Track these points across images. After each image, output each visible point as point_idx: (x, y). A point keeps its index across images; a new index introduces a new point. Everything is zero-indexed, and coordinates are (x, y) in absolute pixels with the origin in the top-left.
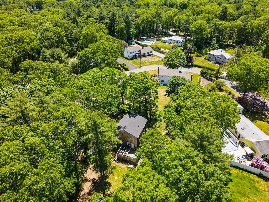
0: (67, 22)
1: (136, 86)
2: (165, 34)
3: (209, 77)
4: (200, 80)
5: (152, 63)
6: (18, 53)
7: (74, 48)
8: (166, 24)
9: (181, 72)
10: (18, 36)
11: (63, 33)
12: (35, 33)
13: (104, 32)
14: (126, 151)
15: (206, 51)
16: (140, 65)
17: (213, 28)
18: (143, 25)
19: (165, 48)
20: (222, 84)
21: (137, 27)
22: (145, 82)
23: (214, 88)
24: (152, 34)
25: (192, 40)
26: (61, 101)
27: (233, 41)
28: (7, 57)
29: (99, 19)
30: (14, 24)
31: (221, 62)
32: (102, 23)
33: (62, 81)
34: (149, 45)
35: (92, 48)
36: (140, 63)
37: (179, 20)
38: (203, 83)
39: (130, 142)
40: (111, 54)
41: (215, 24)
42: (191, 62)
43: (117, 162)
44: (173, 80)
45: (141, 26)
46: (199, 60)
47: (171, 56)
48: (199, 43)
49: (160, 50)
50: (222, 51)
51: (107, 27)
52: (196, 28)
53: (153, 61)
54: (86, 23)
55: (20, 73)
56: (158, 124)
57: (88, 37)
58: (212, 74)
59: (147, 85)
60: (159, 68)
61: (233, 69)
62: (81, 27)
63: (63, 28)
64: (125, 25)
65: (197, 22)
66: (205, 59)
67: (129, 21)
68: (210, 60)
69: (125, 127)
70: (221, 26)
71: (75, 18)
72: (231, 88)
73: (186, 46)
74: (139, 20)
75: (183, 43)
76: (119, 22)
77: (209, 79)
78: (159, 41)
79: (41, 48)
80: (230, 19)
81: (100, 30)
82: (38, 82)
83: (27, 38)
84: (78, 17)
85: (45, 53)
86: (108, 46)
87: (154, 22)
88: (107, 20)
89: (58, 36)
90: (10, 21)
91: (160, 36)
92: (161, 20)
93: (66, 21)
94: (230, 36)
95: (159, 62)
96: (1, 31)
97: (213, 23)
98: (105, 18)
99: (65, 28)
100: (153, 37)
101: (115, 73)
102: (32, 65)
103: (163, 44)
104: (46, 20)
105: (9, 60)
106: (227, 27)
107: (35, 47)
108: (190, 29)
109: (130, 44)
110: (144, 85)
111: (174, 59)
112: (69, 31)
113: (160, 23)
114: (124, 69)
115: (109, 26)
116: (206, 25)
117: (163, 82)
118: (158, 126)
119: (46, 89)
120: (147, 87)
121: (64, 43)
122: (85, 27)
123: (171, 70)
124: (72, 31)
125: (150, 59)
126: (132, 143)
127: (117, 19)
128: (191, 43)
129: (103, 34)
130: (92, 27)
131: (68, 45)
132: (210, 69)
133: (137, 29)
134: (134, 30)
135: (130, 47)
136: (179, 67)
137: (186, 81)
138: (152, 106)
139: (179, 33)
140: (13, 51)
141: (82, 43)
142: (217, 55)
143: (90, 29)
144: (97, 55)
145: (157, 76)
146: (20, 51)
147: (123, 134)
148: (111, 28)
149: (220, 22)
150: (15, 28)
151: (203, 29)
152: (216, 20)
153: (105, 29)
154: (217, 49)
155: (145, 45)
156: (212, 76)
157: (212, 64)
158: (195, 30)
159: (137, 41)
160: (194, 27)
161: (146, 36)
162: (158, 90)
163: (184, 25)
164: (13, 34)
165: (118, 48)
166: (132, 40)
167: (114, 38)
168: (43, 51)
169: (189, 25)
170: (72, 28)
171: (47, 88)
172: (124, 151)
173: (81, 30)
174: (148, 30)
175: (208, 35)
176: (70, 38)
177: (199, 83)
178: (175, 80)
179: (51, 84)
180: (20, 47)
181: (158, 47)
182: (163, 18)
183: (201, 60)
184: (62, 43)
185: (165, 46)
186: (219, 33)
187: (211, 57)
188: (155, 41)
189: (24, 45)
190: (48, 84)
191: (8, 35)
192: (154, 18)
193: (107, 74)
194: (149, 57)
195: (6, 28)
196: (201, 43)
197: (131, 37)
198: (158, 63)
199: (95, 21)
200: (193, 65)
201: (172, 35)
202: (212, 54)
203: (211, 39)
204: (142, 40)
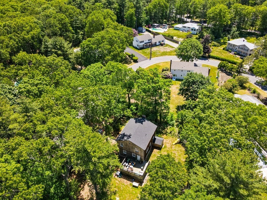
0: (73, 7)
1: (145, 87)
2: (178, 21)
3: (228, 71)
4: (218, 74)
5: (164, 54)
6: (17, 42)
7: (80, 36)
8: (180, 9)
9: (197, 66)
10: (17, 23)
11: (67, 20)
12: (36, 20)
13: (112, 19)
14: (130, 164)
15: (225, 40)
16: (151, 55)
17: (234, 13)
18: (155, 10)
19: (179, 37)
20: (245, 80)
21: (148, 13)
22: (155, 81)
23: (235, 86)
24: (165, 20)
25: (209, 28)
26: (51, 107)
27: (256, 28)
28: (4, 47)
29: (107, 4)
30: (16, 10)
31: (242, 54)
32: (110, 8)
33: (58, 78)
34: (161, 33)
35: (96, 38)
36: (151, 53)
37: (195, 5)
38: (222, 78)
39: (136, 154)
40: (117, 44)
41: (236, 9)
42: (208, 53)
43: (120, 178)
44: (188, 76)
45: (152, 11)
46: (216, 51)
47: (185, 47)
48: (217, 31)
49: (173, 38)
50: (244, 41)
51: (116, 13)
52: (215, 14)
53: (165, 51)
54: (92, 9)
55: (14, 67)
56: (169, 129)
57: (94, 25)
58: (232, 69)
59: (157, 85)
60: (171, 60)
61: (263, 65)
62: (87, 13)
63: (67, 14)
64: (135, 11)
65: (216, 7)
66: (224, 49)
67: (140, 6)
68: (230, 50)
69: (129, 136)
70: (244, 11)
71: (81, 3)
72: (254, 85)
73: (202, 35)
74: (151, 5)
75: (199, 31)
76: (129, 7)
77: (229, 74)
78: (172, 28)
79: (43, 36)
80: (252, 3)
81: (108, 16)
82: (28, 80)
83: (27, 25)
84: (85, 2)
85: (46, 42)
86: (114, 36)
87: (167, 8)
88: (116, 6)
89: (61, 23)
90: (12, 7)
91: (173, 22)
92: (174, 5)
93: (71, 6)
94: (252, 23)
95: (171, 52)
96: (2, 17)
97: (234, 8)
98: (113, 2)
99: (70, 14)
100: (165, 23)
101: (120, 69)
102: (25, 59)
103: (176, 31)
104: (50, 6)
105: (6, 51)
106: (250, 12)
107: (35, 35)
108: (208, 15)
109: (140, 32)
110: (154, 85)
111: (189, 50)
112: (75, 17)
113: (173, 8)
114: (132, 61)
115: (117, 11)
116: (226, 10)
117: (175, 77)
118: (169, 131)
119: (37, 89)
120: (157, 87)
121: (69, 31)
122: (91, 13)
123: (185, 63)
124: (77, 18)
125: (161, 49)
126: (138, 155)
127: (126, 4)
128: (208, 31)
129: (110, 21)
130: (99, 13)
131: (73, 33)
132: (230, 62)
133: (148, 15)
134: (145, 15)
135: (140, 36)
136: (194, 60)
137: (204, 79)
138: (163, 108)
139: (193, 19)
140: (11, 40)
141: (88, 31)
142: (238, 45)
143: (97, 15)
144: (102, 45)
145: (169, 70)
146: (19, 40)
147: (127, 144)
148: (121, 14)
149: (242, 7)
150: (16, 15)
151: (223, 15)
152: (237, 4)
153: (113, 16)
154: (238, 38)
155: (157, 33)
156: (233, 70)
157: (231, 55)
158: (213, 16)
159: (148, 29)
160: (213, 12)
161: (158, 22)
162: (170, 89)
163: (201, 10)
164: (12, 22)
165: (126, 38)
166: (142, 27)
167: (123, 26)
168: (45, 40)
169: (207, 10)
170: (78, 14)
171: (39, 88)
172: (129, 164)
173: (88, 16)
174: (161, 16)
175: (228, 22)
176: (76, 25)
177: (217, 78)
178: (190, 77)
179: (45, 82)
180: (19, 36)
181: (171, 35)
182: (177, 3)
183: (220, 51)
184: (66, 31)
185: (178, 34)
186: (240, 19)
187: (231, 48)
188: (168, 28)
189: (23, 33)
190: (41, 84)
191: (7, 22)
192: (168, 2)
193: (111, 70)
194: (161, 47)
195: (6, 14)
196: (219, 30)
197: (141, 24)
198: (170, 54)
199: (102, 6)
200: (210, 57)
201: (186, 22)
202: (232, 44)
203: (230, 26)
204: (154, 27)
